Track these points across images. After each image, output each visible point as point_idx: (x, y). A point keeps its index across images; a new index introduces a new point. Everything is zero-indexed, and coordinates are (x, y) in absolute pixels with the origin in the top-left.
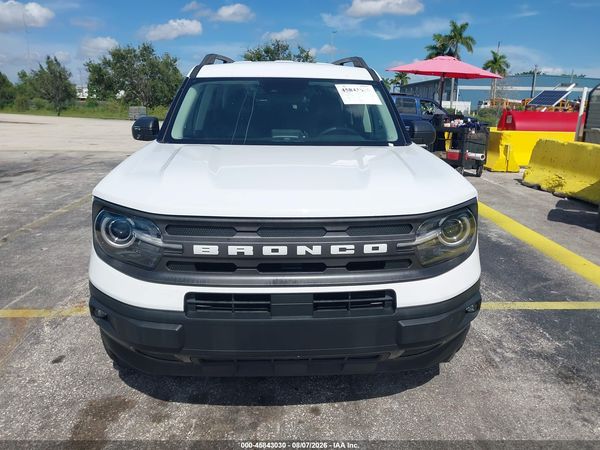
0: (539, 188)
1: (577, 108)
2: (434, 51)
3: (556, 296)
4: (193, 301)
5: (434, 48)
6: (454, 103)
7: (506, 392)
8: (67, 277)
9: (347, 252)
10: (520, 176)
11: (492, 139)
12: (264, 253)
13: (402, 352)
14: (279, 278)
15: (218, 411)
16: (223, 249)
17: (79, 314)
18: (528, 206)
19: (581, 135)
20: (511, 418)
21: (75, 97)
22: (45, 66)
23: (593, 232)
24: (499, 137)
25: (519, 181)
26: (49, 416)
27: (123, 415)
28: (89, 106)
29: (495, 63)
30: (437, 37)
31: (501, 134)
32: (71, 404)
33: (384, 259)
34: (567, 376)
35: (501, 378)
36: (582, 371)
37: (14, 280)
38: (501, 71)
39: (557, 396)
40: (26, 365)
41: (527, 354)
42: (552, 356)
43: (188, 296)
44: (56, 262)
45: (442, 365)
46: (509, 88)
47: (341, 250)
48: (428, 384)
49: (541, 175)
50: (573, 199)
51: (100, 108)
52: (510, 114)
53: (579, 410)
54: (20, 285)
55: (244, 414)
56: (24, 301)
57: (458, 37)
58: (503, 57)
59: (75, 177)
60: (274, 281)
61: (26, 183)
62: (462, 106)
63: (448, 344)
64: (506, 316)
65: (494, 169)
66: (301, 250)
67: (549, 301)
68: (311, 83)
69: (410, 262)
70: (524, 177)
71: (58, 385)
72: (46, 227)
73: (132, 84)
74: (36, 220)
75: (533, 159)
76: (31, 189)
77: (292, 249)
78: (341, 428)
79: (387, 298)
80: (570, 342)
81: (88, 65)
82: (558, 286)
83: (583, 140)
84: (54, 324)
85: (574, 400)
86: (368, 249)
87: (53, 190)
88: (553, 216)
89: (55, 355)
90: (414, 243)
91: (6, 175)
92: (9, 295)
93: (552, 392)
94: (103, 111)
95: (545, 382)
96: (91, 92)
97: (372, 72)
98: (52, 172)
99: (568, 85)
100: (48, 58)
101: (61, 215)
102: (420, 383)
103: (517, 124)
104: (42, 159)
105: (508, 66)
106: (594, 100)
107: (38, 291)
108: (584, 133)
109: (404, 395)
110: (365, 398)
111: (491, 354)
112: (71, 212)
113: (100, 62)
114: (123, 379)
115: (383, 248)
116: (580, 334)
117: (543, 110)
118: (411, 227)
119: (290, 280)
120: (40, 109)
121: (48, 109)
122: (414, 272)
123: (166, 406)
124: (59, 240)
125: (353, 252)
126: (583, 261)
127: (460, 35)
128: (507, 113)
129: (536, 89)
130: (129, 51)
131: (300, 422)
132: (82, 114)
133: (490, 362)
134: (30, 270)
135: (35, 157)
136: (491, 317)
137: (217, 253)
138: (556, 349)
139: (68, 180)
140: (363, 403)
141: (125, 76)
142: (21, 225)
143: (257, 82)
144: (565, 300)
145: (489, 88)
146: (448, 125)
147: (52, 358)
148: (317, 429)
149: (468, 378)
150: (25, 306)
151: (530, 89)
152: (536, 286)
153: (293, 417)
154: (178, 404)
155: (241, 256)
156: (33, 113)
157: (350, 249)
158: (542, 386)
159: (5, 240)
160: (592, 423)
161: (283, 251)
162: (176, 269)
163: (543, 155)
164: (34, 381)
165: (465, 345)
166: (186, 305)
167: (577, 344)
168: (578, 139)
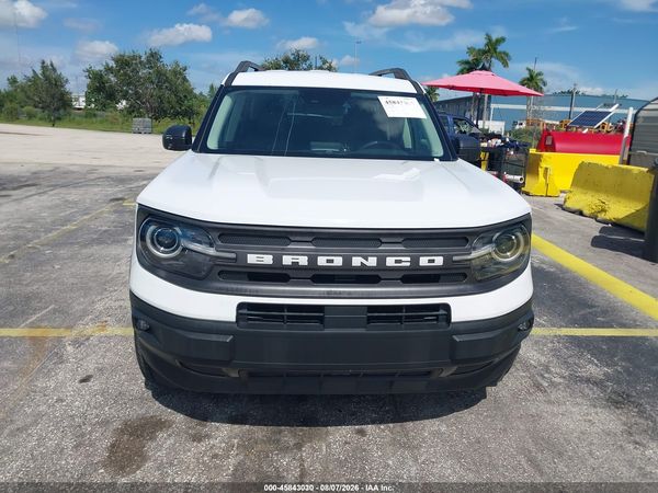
0: (581, 213)
1: (622, 130)
2: (467, 66)
3: (603, 322)
4: (245, 311)
5: (467, 62)
6: (487, 123)
7: (554, 415)
8: (85, 296)
9: (403, 264)
10: (561, 201)
11: (531, 161)
12: (319, 264)
13: (454, 369)
14: (333, 289)
15: (260, 432)
16: (277, 259)
17: (102, 333)
18: (570, 232)
19: (626, 158)
20: (562, 440)
21: (70, 106)
22: (39, 72)
23: (639, 260)
24: (538, 159)
25: (560, 206)
26: (83, 435)
27: (161, 435)
28: (86, 117)
29: (532, 80)
30: (471, 50)
31: (540, 156)
32: (105, 423)
33: (440, 272)
34: (617, 401)
35: (549, 402)
36: (632, 396)
37: (28, 299)
38: (538, 89)
39: (608, 420)
40: (52, 384)
41: (575, 379)
42: (601, 381)
43: (241, 306)
44: (71, 280)
45: (489, 389)
46: (547, 108)
47: (396, 261)
48: (475, 408)
49: (584, 200)
50: (618, 225)
51: (99, 119)
52: (549, 134)
53: (630, 434)
54: (35, 304)
55: (288, 435)
56: (41, 320)
57: (492, 51)
58: (540, 74)
59: (81, 192)
60: (328, 293)
61: (27, 197)
62: (496, 126)
63: (500, 363)
64: (552, 342)
65: (532, 192)
66: (357, 261)
67: (596, 327)
68: (353, 94)
69: (465, 276)
70: (565, 202)
71: (88, 405)
72: (55, 244)
73: (136, 93)
74: (43, 237)
75: (574, 183)
76: (34, 204)
77: (347, 261)
78: (389, 449)
79: (442, 312)
80: (619, 369)
81: (88, 71)
82: (605, 312)
83: (628, 163)
84: (77, 343)
85: (625, 424)
86: (424, 261)
87: (57, 206)
88: (597, 242)
89: (82, 374)
90: (469, 257)
91: (4, 189)
92: (24, 314)
93: (603, 417)
94: (101, 122)
95: (595, 407)
96: (88, 102)
97: (415, 85)
98: (55, 186)
99: (611, 106)
100: (43, 63)
101: (70, 232)
102: (467, 407)
103: (558, 146)
104: (43, 172)
105: (545, 84)
106: (640, 122)
107: (55, 310)
108: (629, 156)
109: (452, 417)
110: (412, 420)
111: (539, 379)
112: (81, 229)
113: (102, 68)
114: (157, 400)
115: (439, 261)
116: (628, 360)
117: (585, 131)
118: (467, 241)
119: (344, 292)
120: (30, 118)
121: (41, 119)
122: (469, 287)
123: (206, 426)
124: (71, 258)
125: (408, 264)
126: (630, 288)
127: (495, 49)
128: (546, 133)
129: (575, 109)
130: (134, 58)
131: (346, 443)
132: (79, 125)
133: (538, 387)
134: (43, 287)
135: (34, 170)
136: (536, 342)
137: (271, 262)
138: (604, 374)
139: (74, 195)
140: (410, 425)
141: (129, 84)
142: (28, 241)
143: (297, 92)
144: (612, 327)
145: (525, 107)
146: (484, 145)
147: (79, 378)
148: (365, 450)
149: (517, 402)
150: (42, 324)
151: (568, 109)
152: (582, 312)
153: (338, 438)
154: (218, 424)
155: (295, 266)
156: (22, 123)
157: (406, 261)
158: (592, 410)
159: (12, 256)
160: (644, 446)
161: (338, 261)
162: (228, 278)
163: (585, 178)
164: (62, 401)
165: (512, 370)
166: (239, 315)
167: (627, 370)
168: (622, 162)
